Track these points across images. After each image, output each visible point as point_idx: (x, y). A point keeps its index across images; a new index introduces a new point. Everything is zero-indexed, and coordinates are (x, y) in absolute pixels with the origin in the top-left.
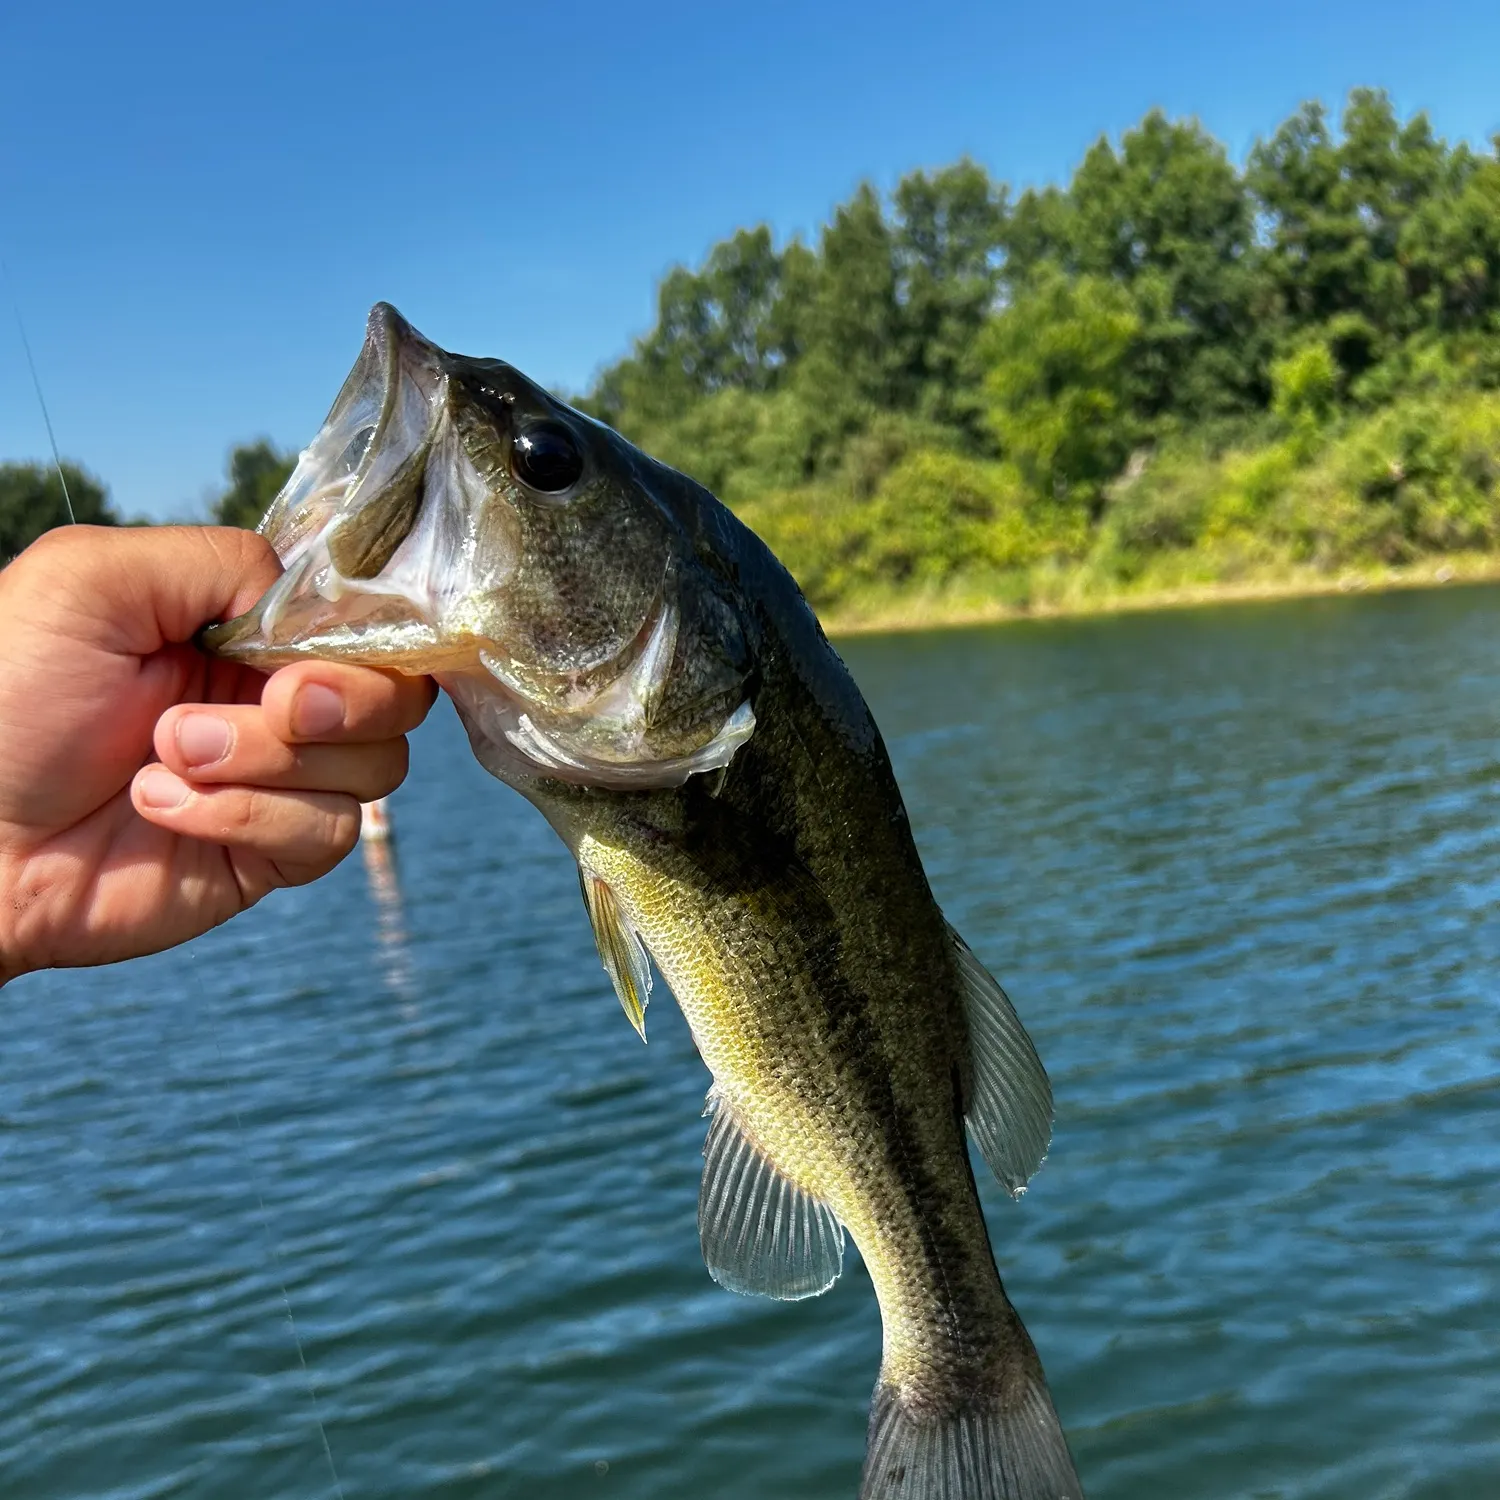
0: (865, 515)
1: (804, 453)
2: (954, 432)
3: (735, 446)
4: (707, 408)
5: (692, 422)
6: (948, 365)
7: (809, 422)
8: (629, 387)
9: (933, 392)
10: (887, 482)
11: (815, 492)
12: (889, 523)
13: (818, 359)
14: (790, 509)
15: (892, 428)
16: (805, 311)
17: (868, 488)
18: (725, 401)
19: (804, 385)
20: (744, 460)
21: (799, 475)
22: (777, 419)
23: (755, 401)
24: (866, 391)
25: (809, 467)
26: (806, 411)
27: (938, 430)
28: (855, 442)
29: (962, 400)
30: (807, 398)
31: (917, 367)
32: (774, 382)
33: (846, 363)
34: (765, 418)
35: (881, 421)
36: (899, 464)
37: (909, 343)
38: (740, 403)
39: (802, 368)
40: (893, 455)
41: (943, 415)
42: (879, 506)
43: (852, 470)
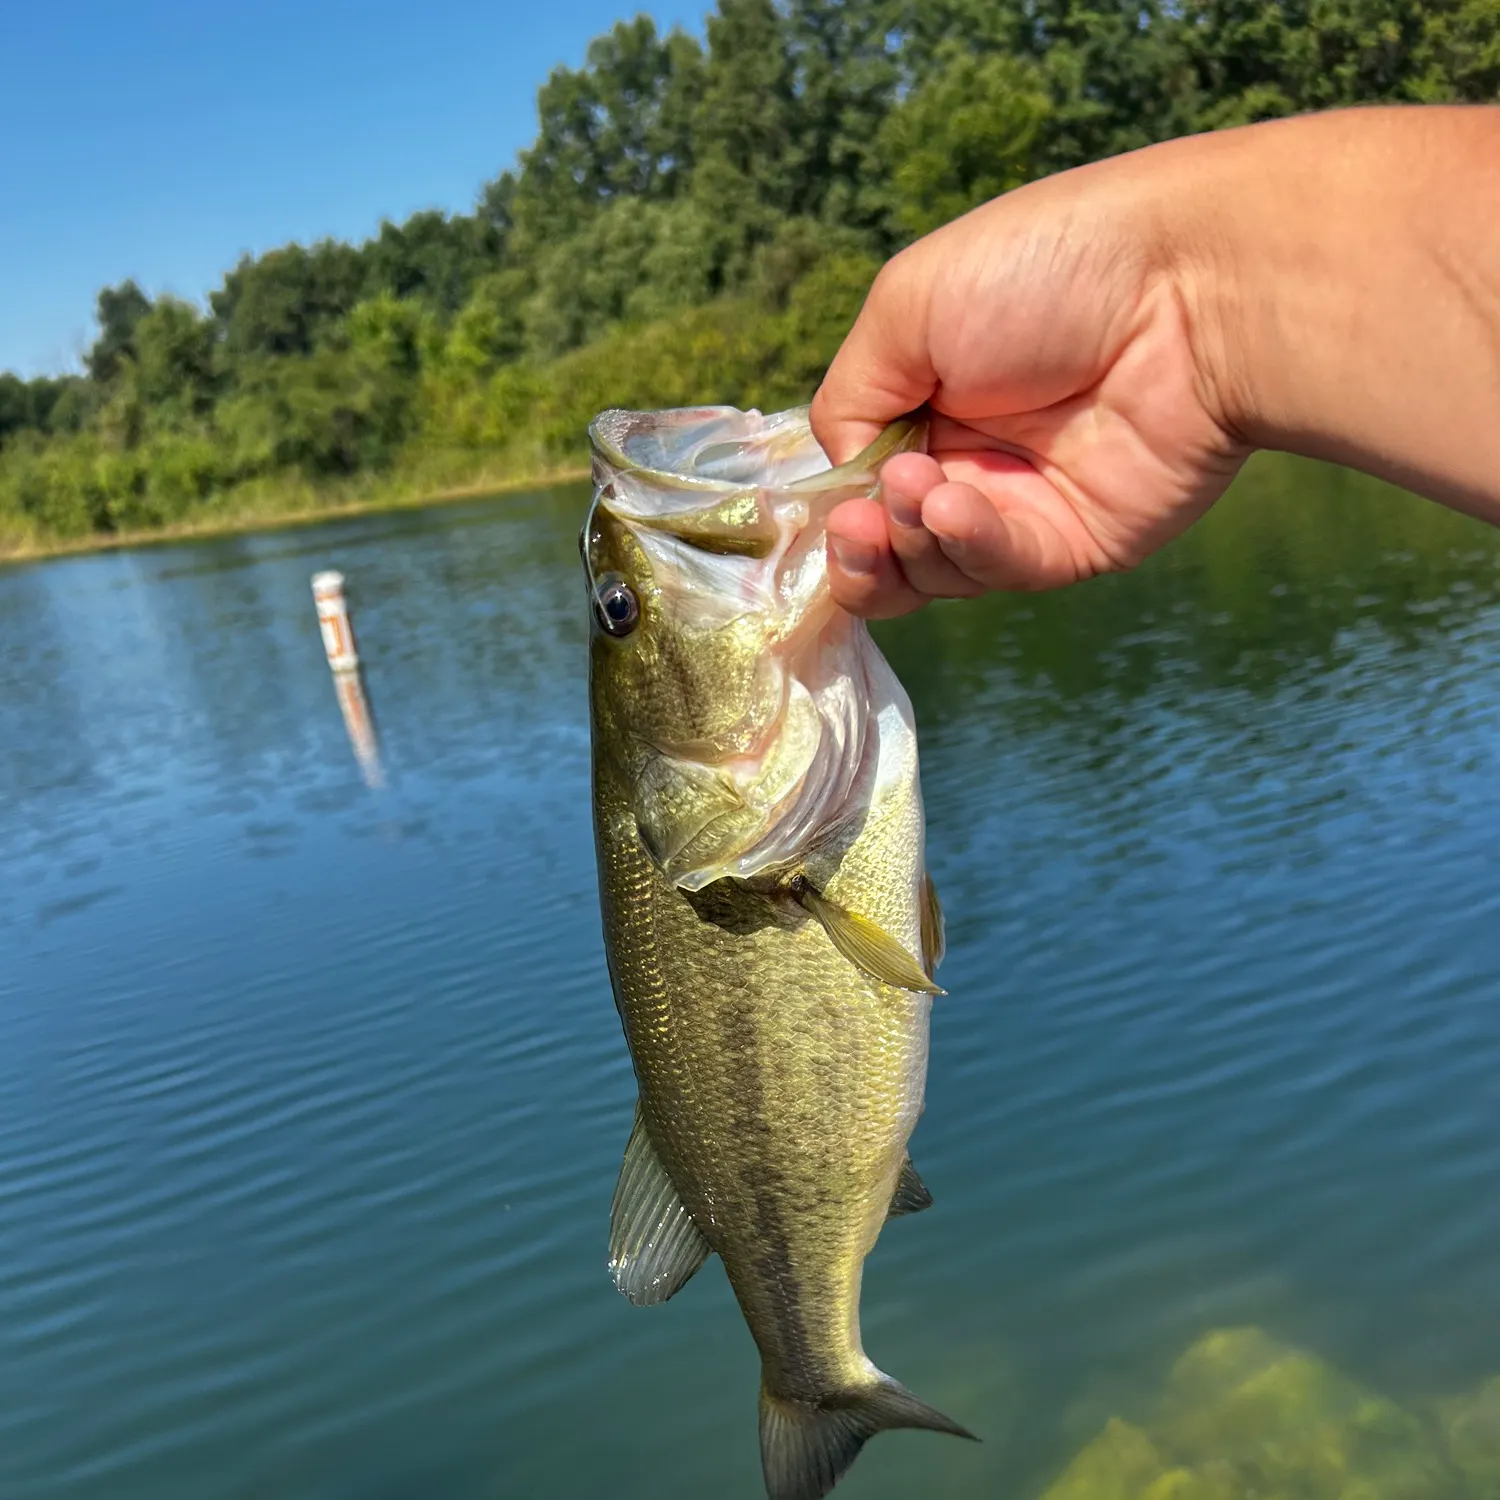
0: (779, 326)
1: (709, 264)
2: (863, 235)
3: (634, 261)
4: (600, 221)
5: (587, 240)
6: (852, 160)
7: (709, 232)
8: (517, 205)
9: (838, 191)
10: (798, 292)
11: (725, 304)
12: (804, 335)
13: (714, 161)
14: (698, 327)
15: (800, 233)
16: (698, 110)
17: (780, 299)
18: (621, 212)
19: (702, 192)
20: (643, 277)
21: (704, 289)
22: (677, 229)
23: (651, 210)
24: (768, 194)
25: (715, 279)
26: (705, 219)
27: (844, 232)
28: (761, 250)
29: (870, 199)
30: (704, 205)
31: (819, 166)
32: (670, 188)
33: (745, 166)
34: (665, 231)
35: (787, 227)
36: (811, 270)
37: (810, 138)
38: (637, 215)
39: (698, 173)
40: (805, 262)
41: (850, 216)
42: (792, 318)
43: (762, 281)
